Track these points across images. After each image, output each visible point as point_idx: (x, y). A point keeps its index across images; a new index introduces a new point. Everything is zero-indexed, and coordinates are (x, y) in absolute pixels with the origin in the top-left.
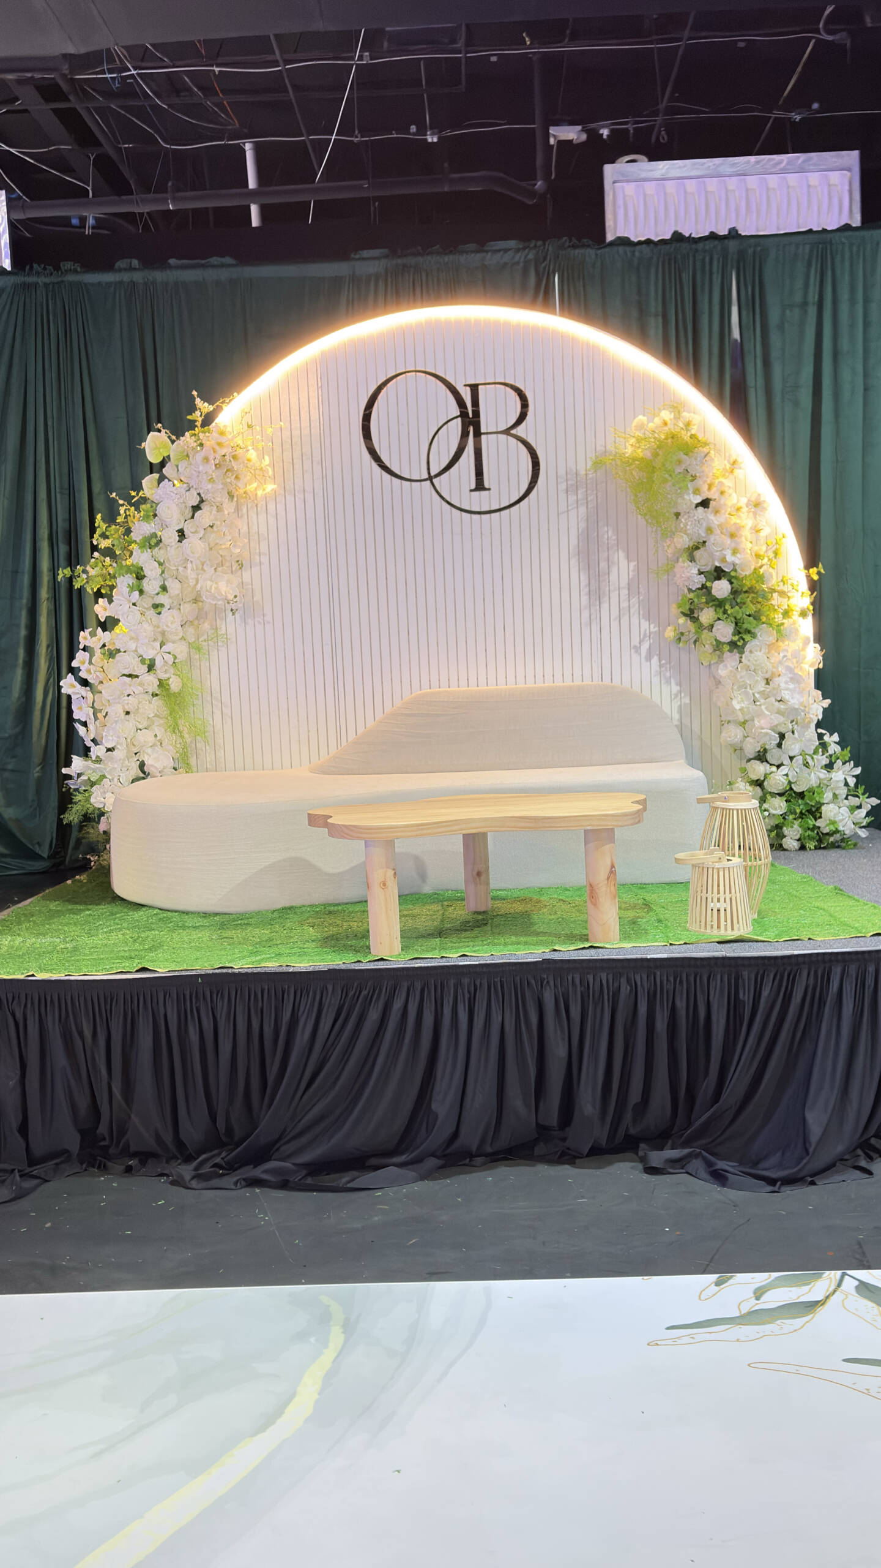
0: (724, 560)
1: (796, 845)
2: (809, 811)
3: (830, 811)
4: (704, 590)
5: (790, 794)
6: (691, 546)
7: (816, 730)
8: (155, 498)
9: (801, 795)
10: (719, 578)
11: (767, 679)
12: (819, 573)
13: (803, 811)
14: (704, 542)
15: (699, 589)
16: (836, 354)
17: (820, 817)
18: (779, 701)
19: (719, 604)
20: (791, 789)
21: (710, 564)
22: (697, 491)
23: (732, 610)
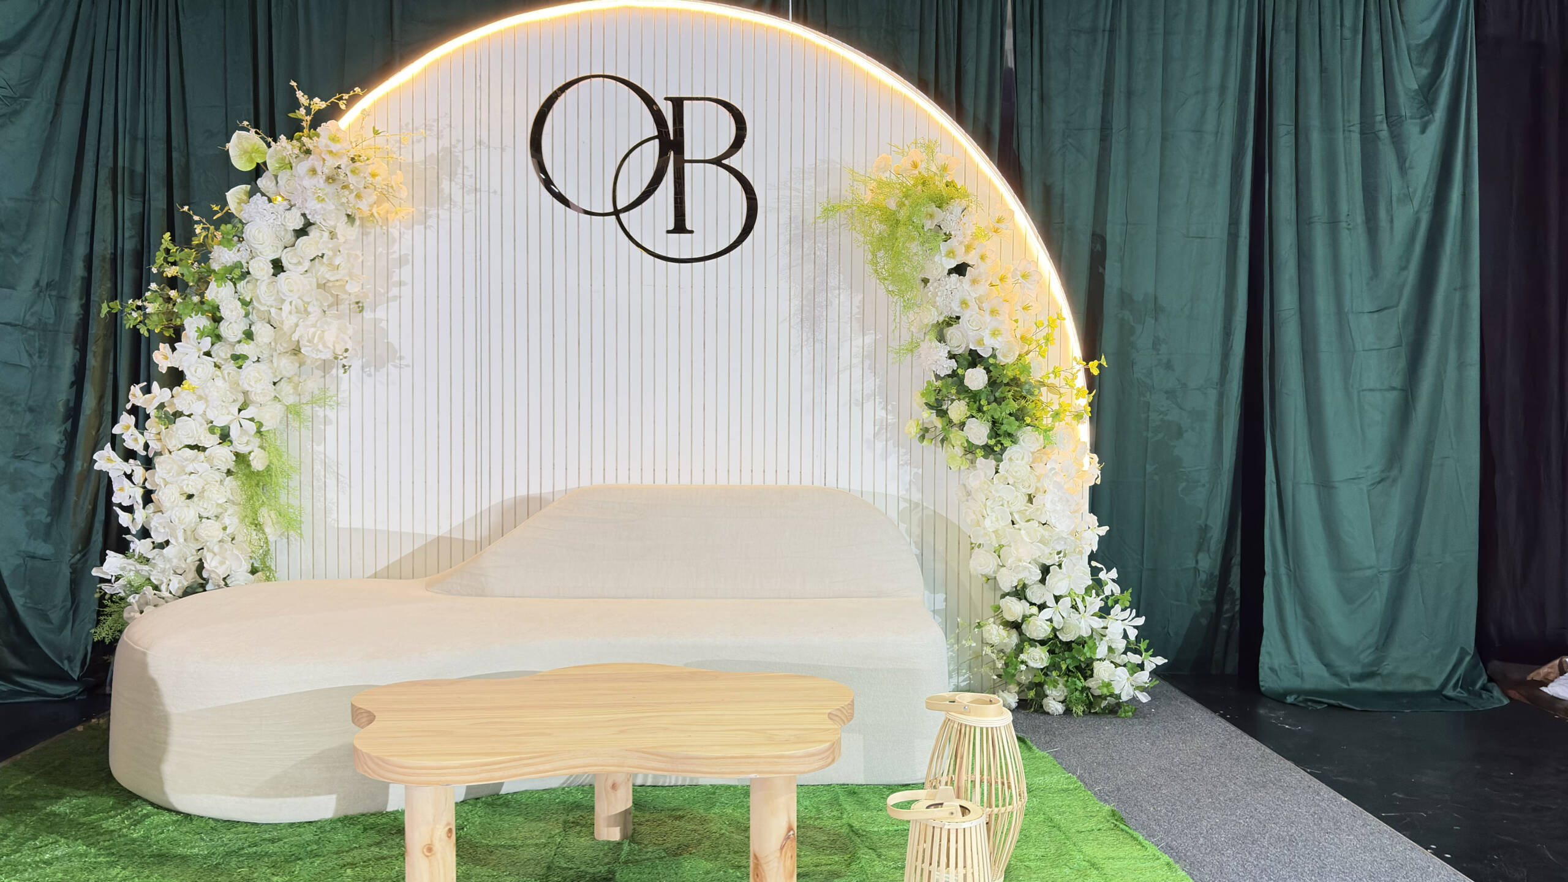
0: (980, 342)
1: (1059, 708)
2: (1078, 668)
3: (1103, 671)
4: (955, 378)
5: (1054, 644)
6: (940, 322)
7: (1089, 563)
8: (243, 216)
9: (1068, 645)
10: (973, 365)
11: (1030, 495)
12: (1100, 366)
13: (1071, 668)
14: (958, 318)
15: (949, 376)
16: (1130, 94)
17: (1092, 676)
18: (1044, 524)
19: (974, 397)
20: (1056, 636)
21: (964, 346)
22: (951, 253)
23: (989, 407)
